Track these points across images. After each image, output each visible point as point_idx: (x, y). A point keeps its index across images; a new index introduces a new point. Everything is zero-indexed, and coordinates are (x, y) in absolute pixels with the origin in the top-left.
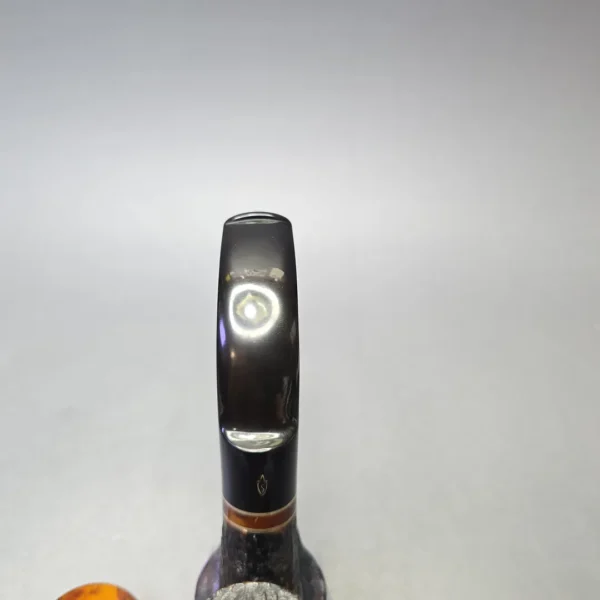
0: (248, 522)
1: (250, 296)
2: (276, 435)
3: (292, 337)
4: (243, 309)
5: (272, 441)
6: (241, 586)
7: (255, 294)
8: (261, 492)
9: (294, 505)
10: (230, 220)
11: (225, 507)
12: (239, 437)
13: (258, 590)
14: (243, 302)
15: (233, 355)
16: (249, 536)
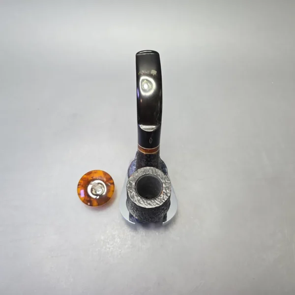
0: (146, 151)
1: (145, 81)
2: (154, 127)
3: (160, 95)
4: (143, 85)
5: (153, 128)
6: (145, 168)
7: (147, 80)
8: (150, 142)
9: (159, 147)
10: (138, 53)
11: (139, 146)
12: (143, 127)
13: (150, 169)
14: (143, 83)
15: (141, 101)
16: (146, 155)
